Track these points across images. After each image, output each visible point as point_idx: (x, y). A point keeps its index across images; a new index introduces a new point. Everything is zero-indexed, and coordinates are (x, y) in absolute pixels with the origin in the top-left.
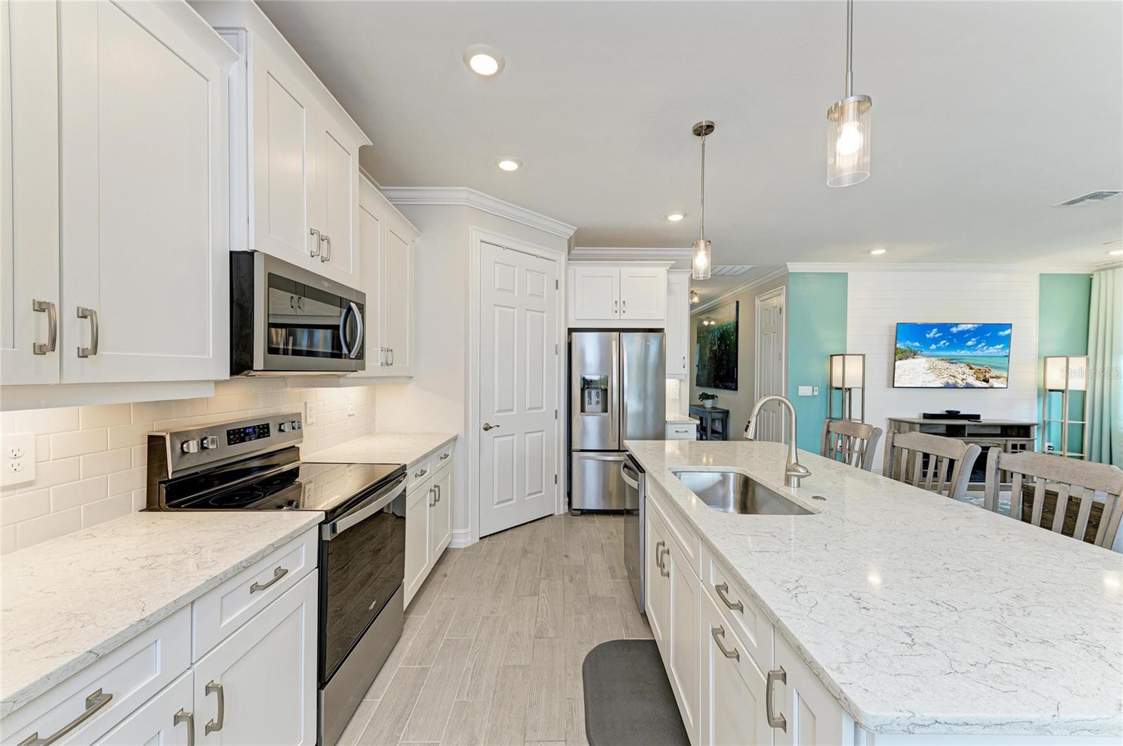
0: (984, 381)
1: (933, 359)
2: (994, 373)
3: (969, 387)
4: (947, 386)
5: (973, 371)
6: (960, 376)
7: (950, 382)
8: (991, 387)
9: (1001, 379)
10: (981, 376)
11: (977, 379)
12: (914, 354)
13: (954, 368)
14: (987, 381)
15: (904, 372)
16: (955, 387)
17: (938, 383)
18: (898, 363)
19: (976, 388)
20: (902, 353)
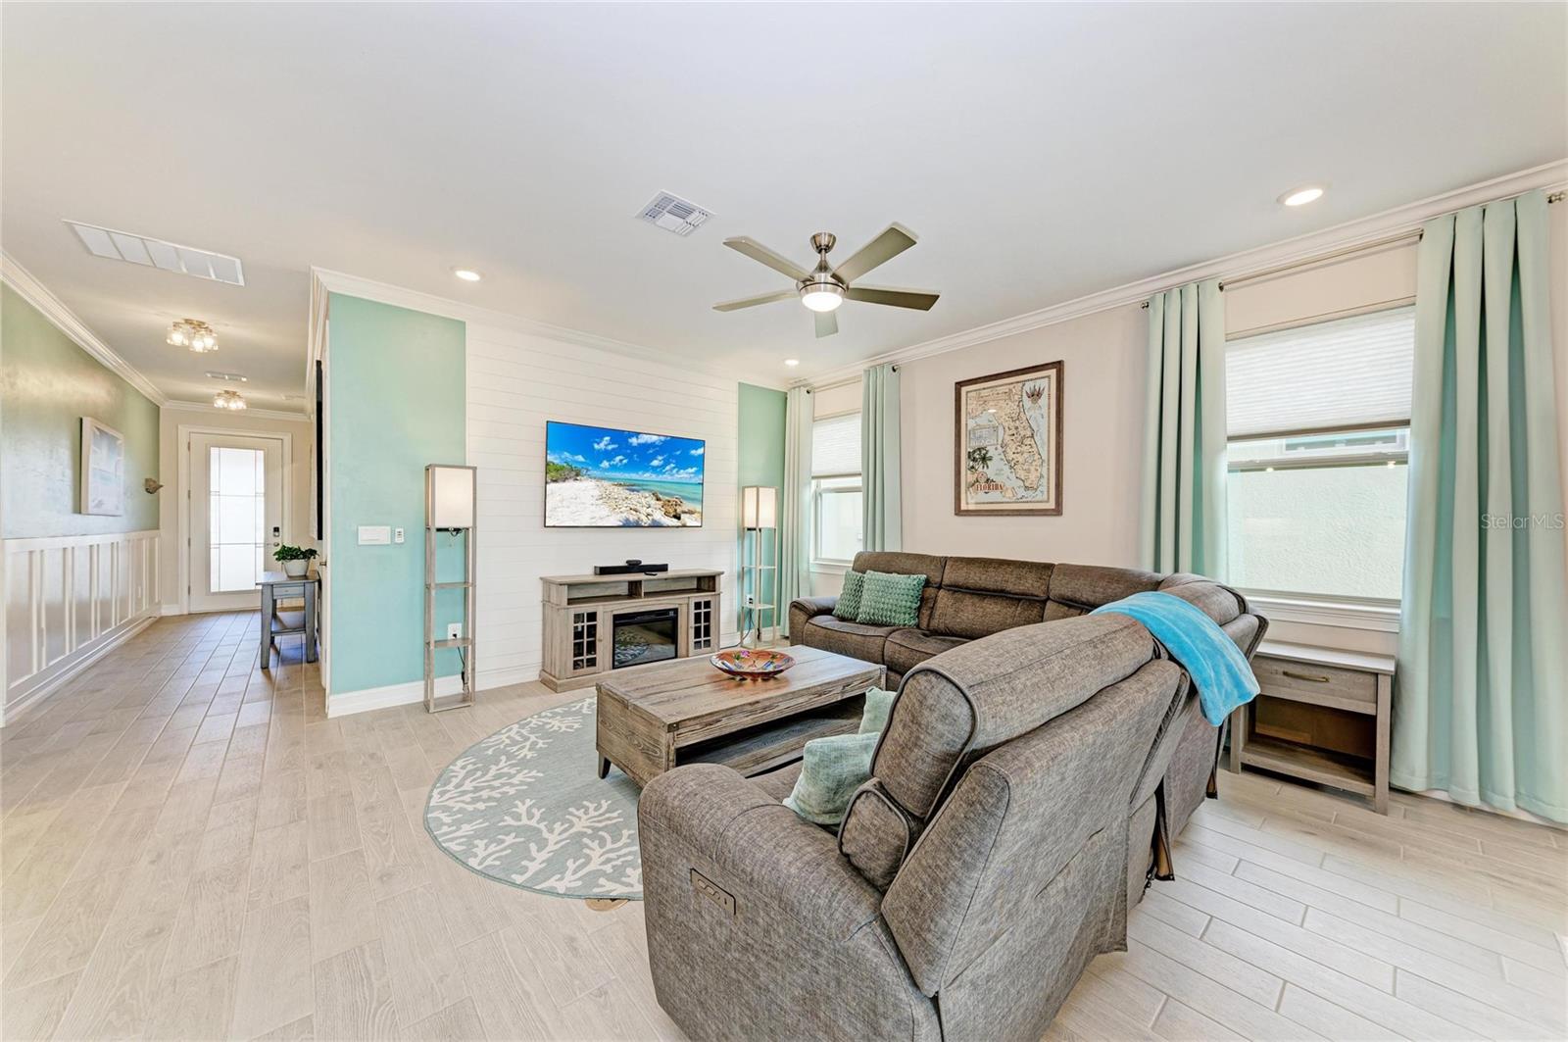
0: (674, 517)
1: (606, 483)
2: (687, 506)
3: (656, 525)
4: (626, 525)
5: (661, 503)
6: (644, 510)
7: (632, 519)
8: (684, 526)
9: (695, 515)
10: (671, 510)
11: (666, 514)
12: (577, 474)
13: (636, 499)
14: (679, 518)
15: (562, 501)
16: (637, 525)
17: (615, 520)
18: (551, 487)
19: (662, 527)
20: (556, 470)
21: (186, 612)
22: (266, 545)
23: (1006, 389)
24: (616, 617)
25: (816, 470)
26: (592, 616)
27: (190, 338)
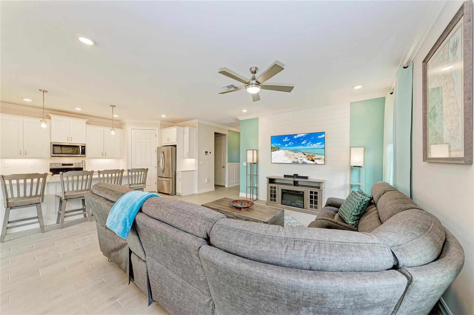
0: (312, 160)
1: (287, 151)
2: (317, 157)
3: (304, 163)
4: (294, 163)
5: (306, 156)
6: (300, 158)
7: (295, 161)
8: (316, 164)
9: (321, 160)
10: (310, 158)
11: (308, 159)
12: (279, 149)
13: (296, 155)
15: (275, 156)
16: (297, 163)
17: (290, 161)
18: (273, 152)
19: (308, 164)
20: (274, 148)
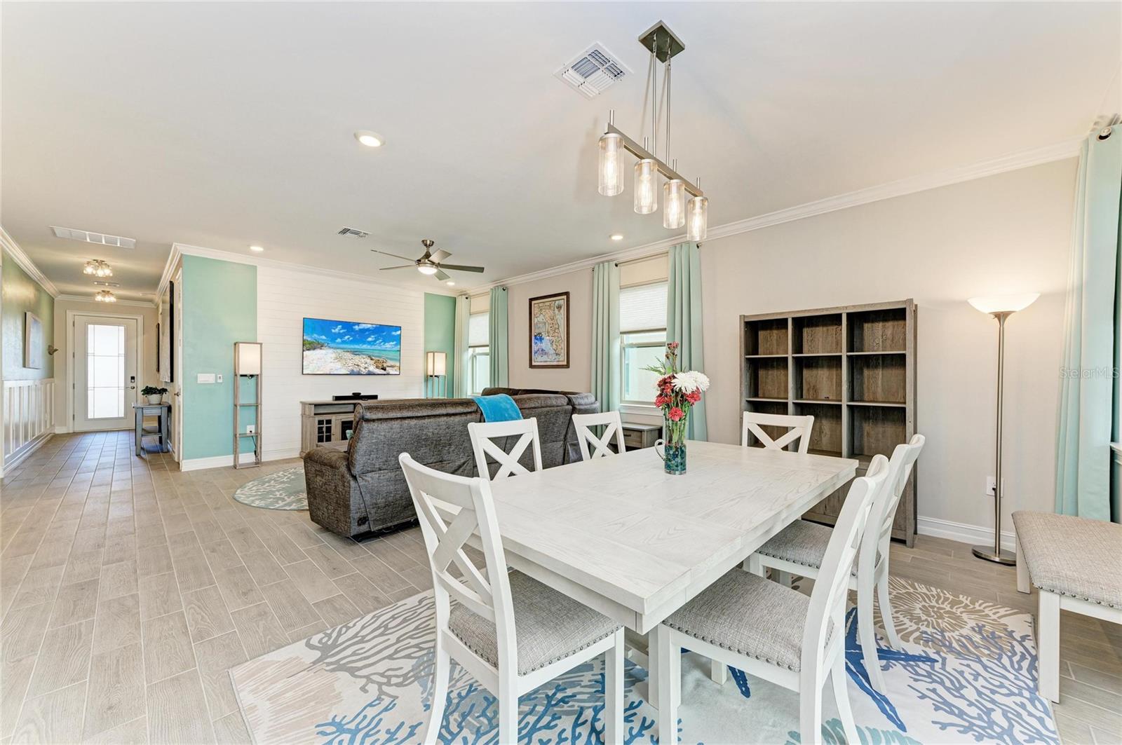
0: (382, 369)
1: (339, 351)
2: (390, 363)
3: (370, 374)
4: (352, 373)
5: (373, 361)
6: (363, 365)
7: (355, 370)
8: (388, 374)
9: (395, 368)
10: (380, 365)
11: (377, 367)
12: (321, 346)
13: (357, 359)
14: (385, 370)
15: (313, 360)
16: (359, 374)
17: (345, 370)
18: (306, 353)
19: (374, 374)
20: (310, 344)
21: (71, 431)
22: (126, 388)
23: (548, 304)
24: (343, 423)
25: (471, 343)
26: (329, 422)
27: (96, 270)
